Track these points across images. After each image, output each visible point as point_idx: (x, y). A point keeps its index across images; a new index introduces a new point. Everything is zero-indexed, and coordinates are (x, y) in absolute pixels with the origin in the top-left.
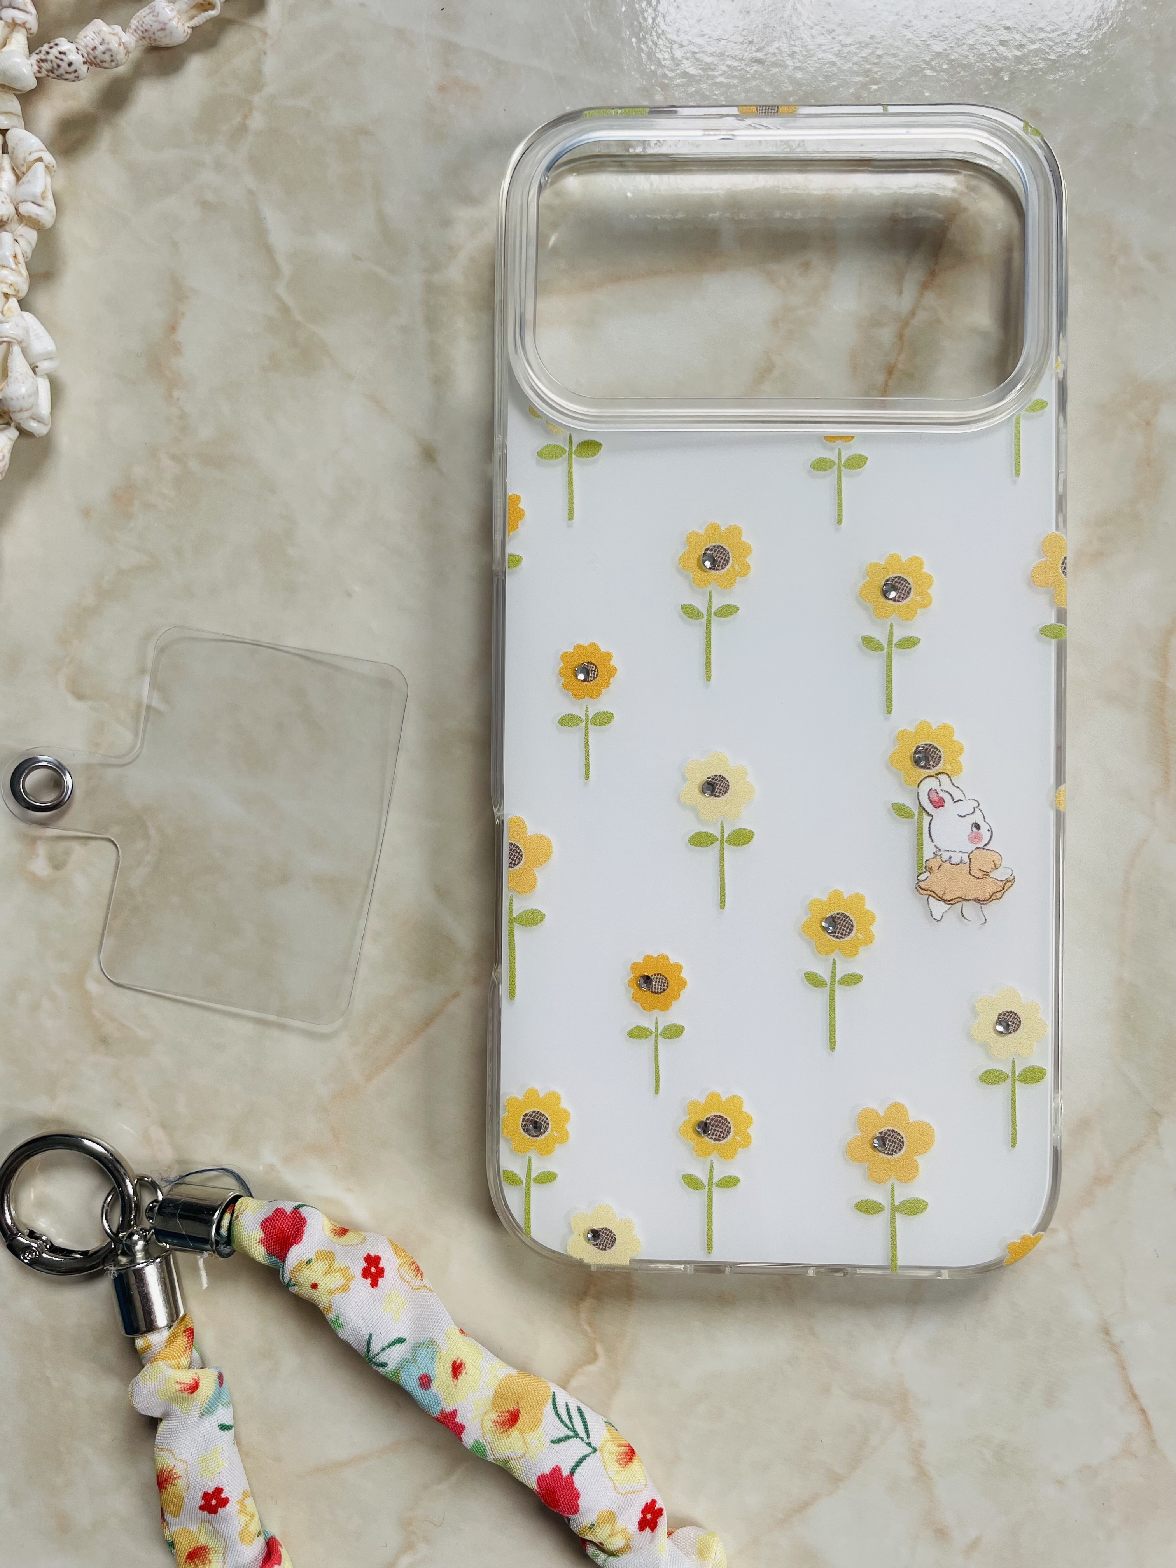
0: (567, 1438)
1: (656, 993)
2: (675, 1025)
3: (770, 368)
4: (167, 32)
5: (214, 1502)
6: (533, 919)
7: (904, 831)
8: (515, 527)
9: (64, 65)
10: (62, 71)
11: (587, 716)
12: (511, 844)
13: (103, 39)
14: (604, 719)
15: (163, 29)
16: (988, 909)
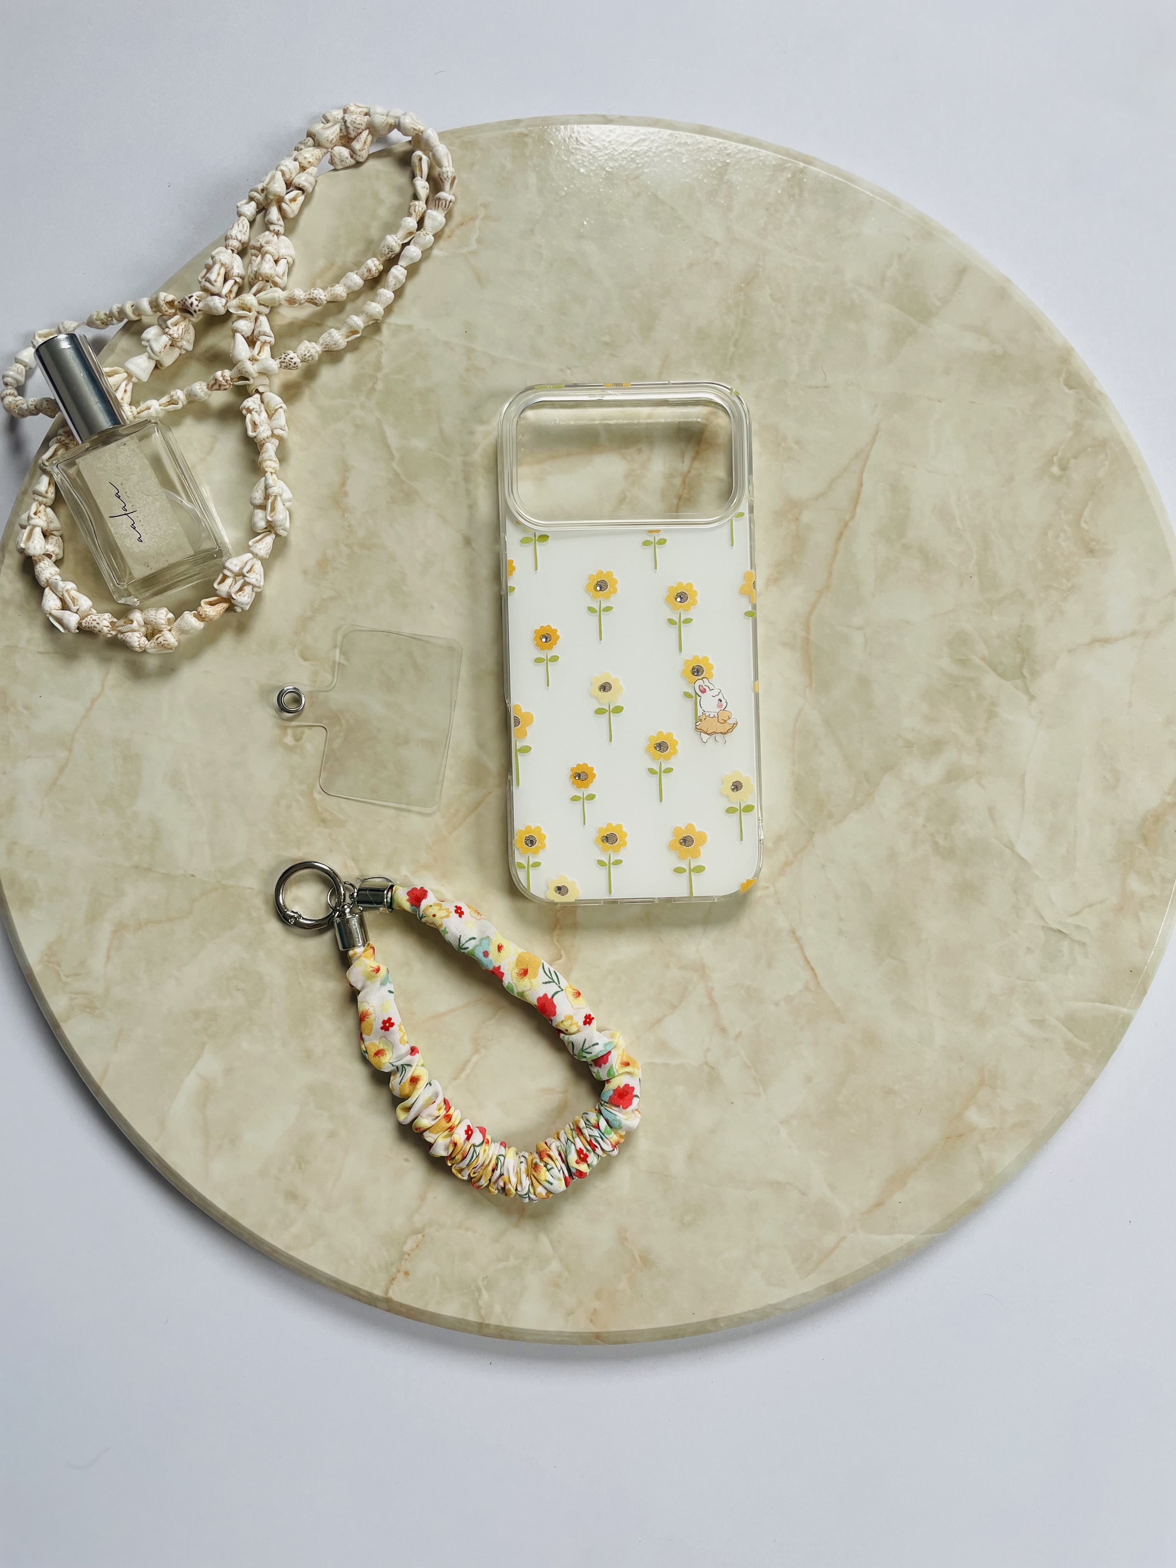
0: (550, 982)
1: (583, 780)
2: (592, 794)
3: (624, 498)
4: (337, 345)
5: (387, 1025)
6: (526, 750)
7: (690, 704)
8: (511, 574)
9: (292, 364)
10: (291, 366)
11: (547, 658)
12: (515, 717)
13: (309, 351)
14: (555, 659)
15: (335, 344)
16: (727, 736)
